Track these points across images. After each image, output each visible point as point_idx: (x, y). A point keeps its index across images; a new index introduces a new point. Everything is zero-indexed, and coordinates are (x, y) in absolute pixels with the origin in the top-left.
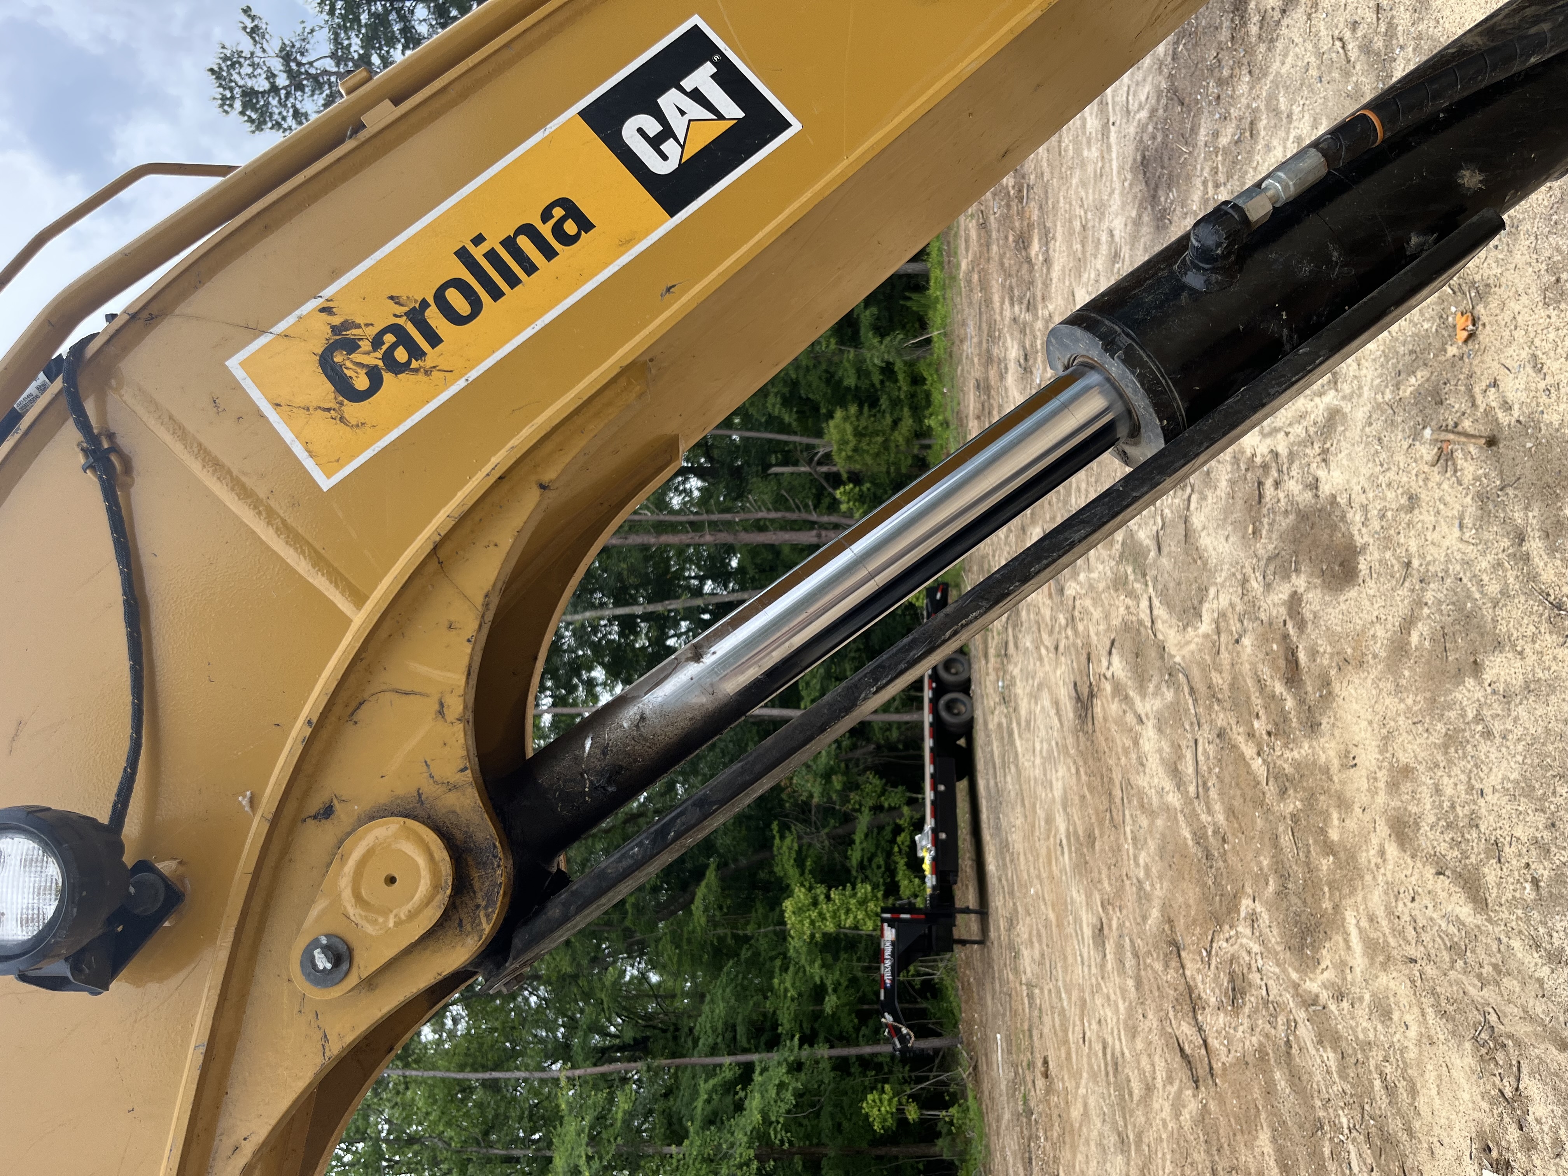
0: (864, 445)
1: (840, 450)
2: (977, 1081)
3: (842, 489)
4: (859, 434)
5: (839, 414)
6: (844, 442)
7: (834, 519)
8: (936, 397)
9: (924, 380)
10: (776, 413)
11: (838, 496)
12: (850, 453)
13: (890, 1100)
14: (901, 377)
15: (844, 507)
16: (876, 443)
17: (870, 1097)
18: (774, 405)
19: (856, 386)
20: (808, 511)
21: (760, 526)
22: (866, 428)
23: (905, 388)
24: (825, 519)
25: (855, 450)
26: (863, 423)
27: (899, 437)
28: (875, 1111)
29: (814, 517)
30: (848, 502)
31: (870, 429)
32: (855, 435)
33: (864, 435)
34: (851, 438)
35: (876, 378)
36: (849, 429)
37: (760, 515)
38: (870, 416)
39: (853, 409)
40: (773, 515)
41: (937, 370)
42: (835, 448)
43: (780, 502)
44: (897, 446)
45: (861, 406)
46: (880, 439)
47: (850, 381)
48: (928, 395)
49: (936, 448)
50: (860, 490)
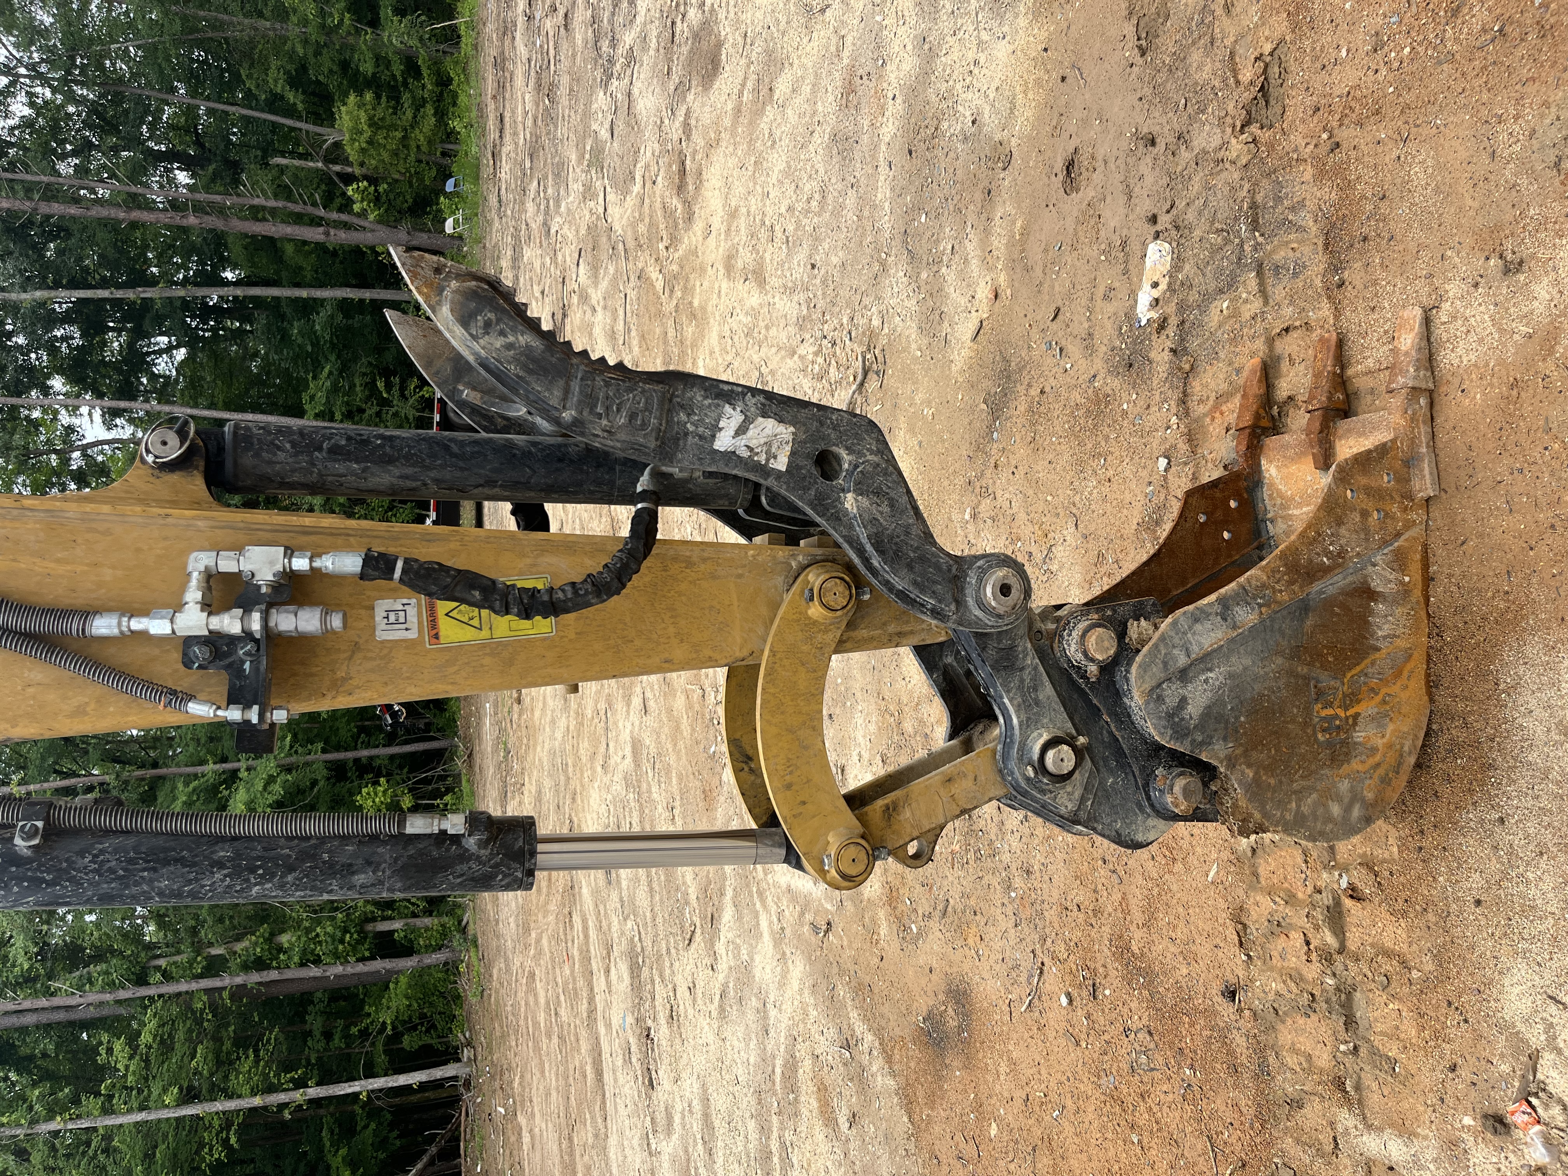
0: (380, 138)
1: (353, 140)
2: (471, 766)
3: (355, 186)
4: (373, 123)
5: (352, 99)
6: (357, 132)
7: (344, 217)
8: (462, 99)
9: (450, 80)
10: (279, 90)
11: (350, 193)
12: (364, 145)
13: (385, 792)
14: (425, 72)
15: (356, 207)
16: (394, 138)
17: (364, 791)
18: (276, 81)
19: (374, 74)
20: (314, 204)
21: (256, 213)
22: (382, 119)
23: (429, 87)
24: (334, 216)
25: (370, 142)
26: (380, 113)
27: (420, 136)
28: (370, 803)
29: (322, 212)
30: (362, 201)
31: (388, 122)
32: (370, 126)
33: (379, 128)
34: (365, 128)
35: (397, 69)
36: (363, 117)
37: (256, 201)
38: (387, 108)
39: (369, 96)
40: (272, 203)
41: (464, 70)
42: (347, 137)
43: (283, 191)
44: (418, 147)
45: (378, 97)
46: (399, 134)
47: (367, 67)
48: (455, 96)
49: (461, 154)
50: (376, 190)
